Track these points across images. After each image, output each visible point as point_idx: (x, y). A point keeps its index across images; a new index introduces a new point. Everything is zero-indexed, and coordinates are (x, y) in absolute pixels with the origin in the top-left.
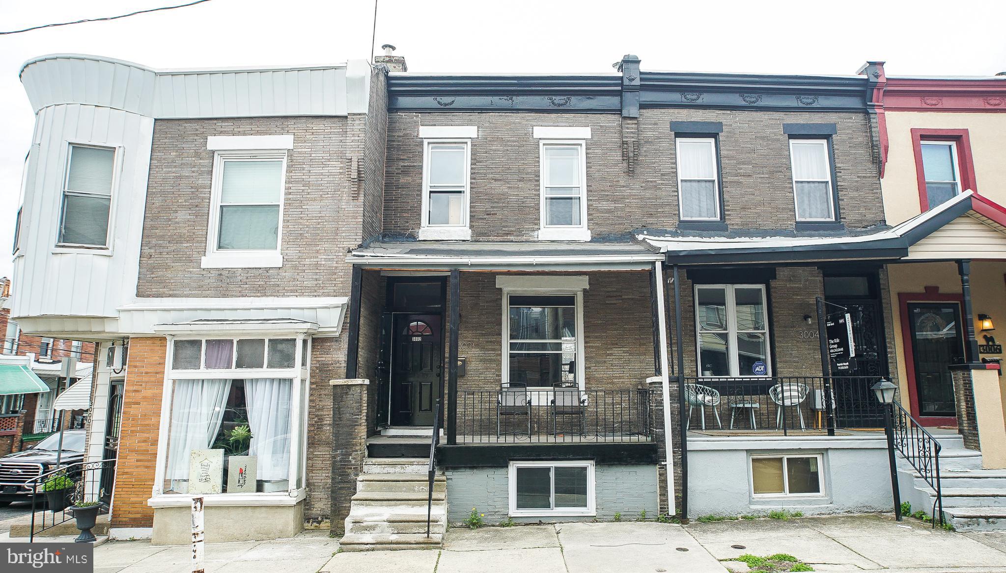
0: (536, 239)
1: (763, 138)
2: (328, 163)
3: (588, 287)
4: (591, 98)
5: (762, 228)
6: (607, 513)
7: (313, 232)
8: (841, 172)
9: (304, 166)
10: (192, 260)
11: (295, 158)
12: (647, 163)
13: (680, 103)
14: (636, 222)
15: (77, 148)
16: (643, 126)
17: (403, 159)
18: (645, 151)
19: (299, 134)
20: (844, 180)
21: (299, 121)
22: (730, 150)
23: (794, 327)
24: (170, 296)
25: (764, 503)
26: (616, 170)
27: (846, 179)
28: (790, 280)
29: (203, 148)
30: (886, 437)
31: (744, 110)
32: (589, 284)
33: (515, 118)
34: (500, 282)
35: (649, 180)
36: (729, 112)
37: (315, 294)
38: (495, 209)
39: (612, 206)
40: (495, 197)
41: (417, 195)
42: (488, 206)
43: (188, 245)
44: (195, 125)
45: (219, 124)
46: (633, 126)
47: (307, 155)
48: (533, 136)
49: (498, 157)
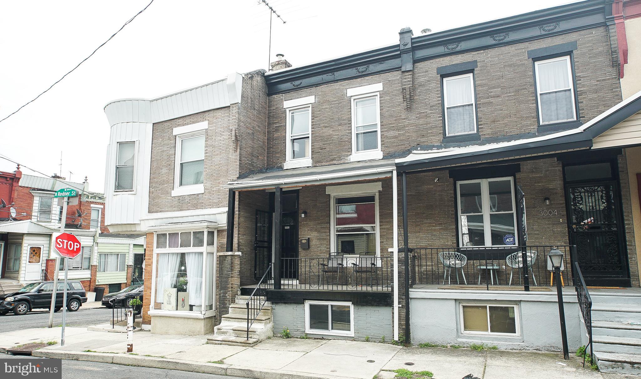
0: (349, 161)
1: (510, 66)
2: (223, 133)
3: (381, 189)
4: (382, 63)
5: (509, 134)
6: (361, 335)
7: (217, 172)
8: (580, 80)
9: (213, 137)
10: (168, 193)
11: (209, 133)
12: (421, 100)
13: (444, 53)
14: (413, 142)
15: (120, 143)
16: (417, 75)
17: (275, 123)
18: (419, 92)
19: (210, 120)
20: (584, 86)
21: (210, 112)
22: (483, 80)
23: (535, 207)
24: (161, 212)
25: (469, 337)
26: (399, 108)
27: (586, 84)
28: (533, 172)
29: (172, 135)
30: (576, 293)
31: (495, 48)
32: (382, 187)
33: (336, 86)
34: (328, 190)
35: (422, 111)
36: (482, 51)
37: (218, 206)
38: (325, 145)
39: (397, 133)
40: (325, 138)
41: (283, 143)
42: (321, 144)
43: (167, 185)
44: (168, 124)
45: (178, 121)
46: (410, 76)
47: (214, 131)
48: (347, 96)
49: (326, 112)
